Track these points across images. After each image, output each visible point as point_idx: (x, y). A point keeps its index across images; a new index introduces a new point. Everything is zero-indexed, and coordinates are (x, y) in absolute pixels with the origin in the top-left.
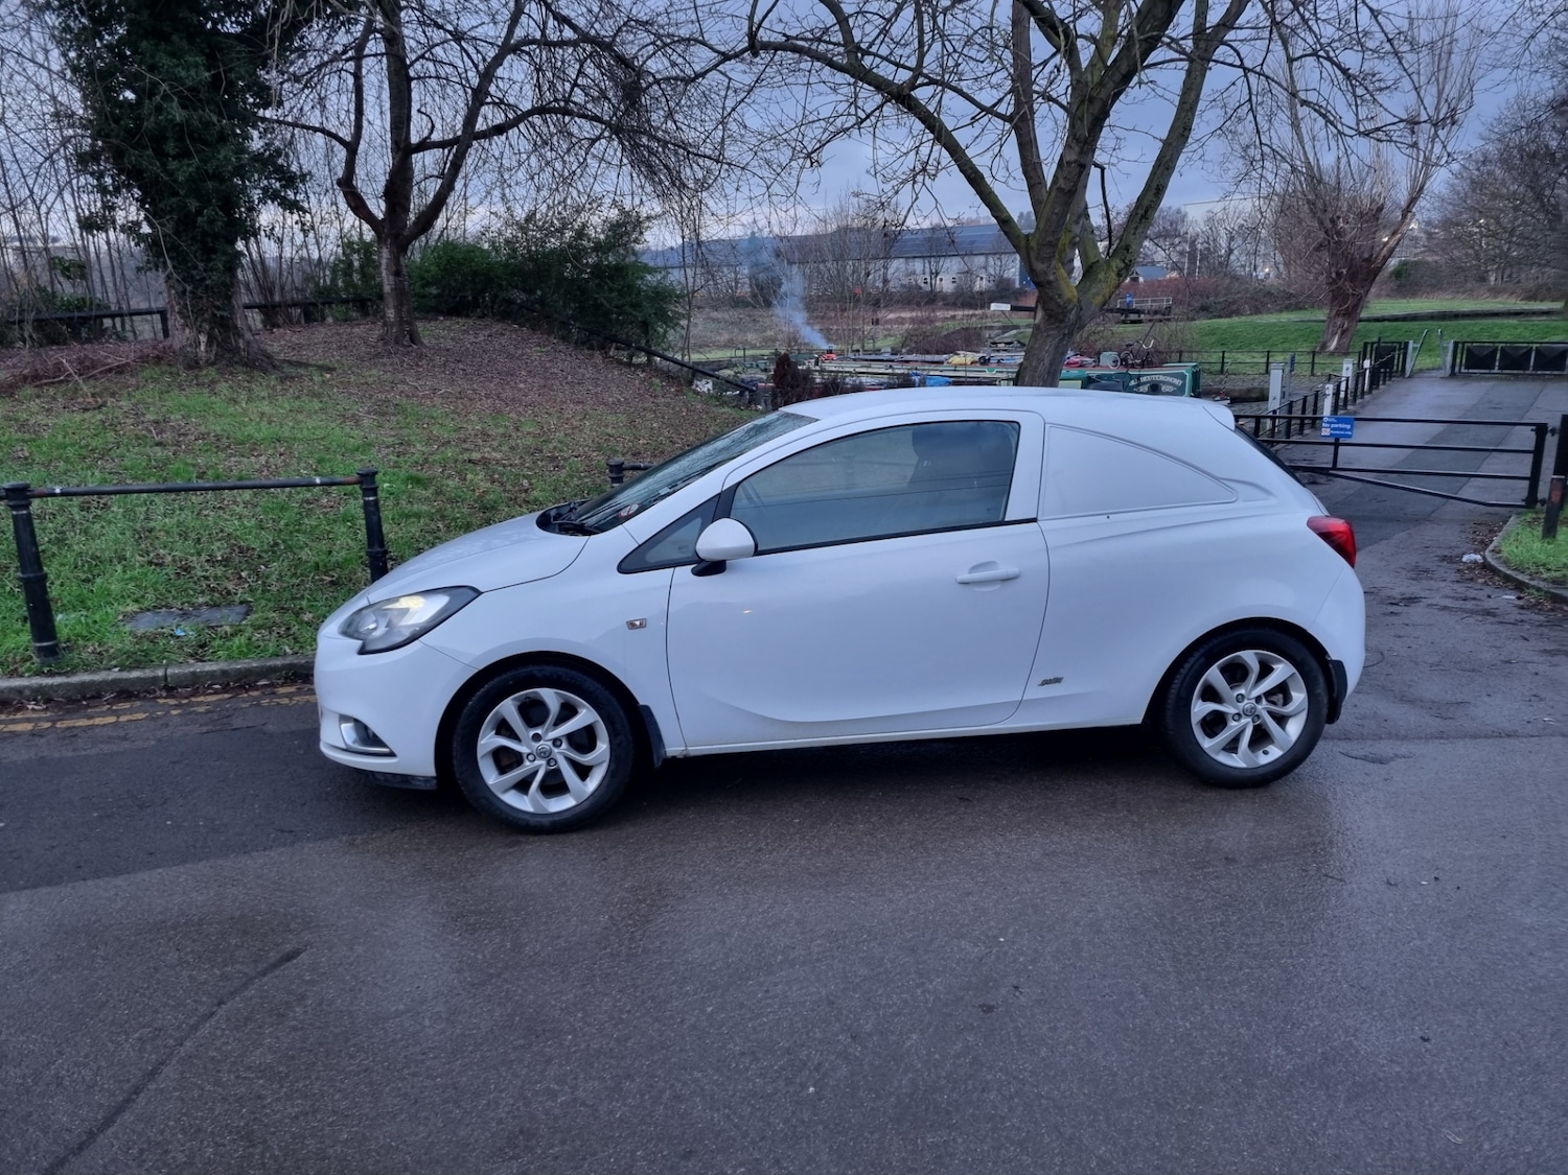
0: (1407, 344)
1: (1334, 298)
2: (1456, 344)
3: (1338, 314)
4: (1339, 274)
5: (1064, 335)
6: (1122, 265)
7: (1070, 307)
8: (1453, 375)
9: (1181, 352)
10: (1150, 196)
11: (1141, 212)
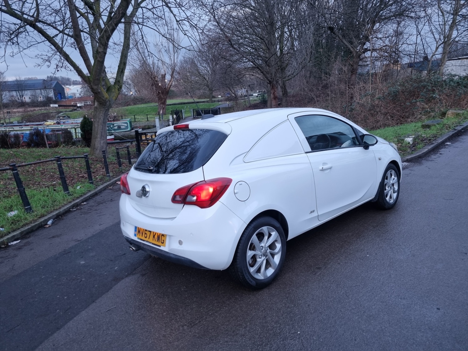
0: (182, 110)
1: (159, 99)
2: (193, 110)
3: (161, 104)
4: (159, 92)
5: (106, 110)
6: (119, 87)
7: (107, 100)
8: (194, 118)
9: (122, 116)
10: (122, 65)
11: (121, 70)
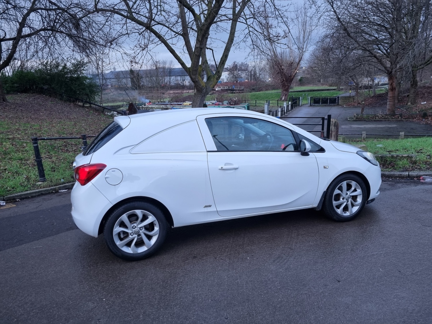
0: (299, 98)
1: (283, 86)
2: (311, 97)
3: (284, 90)
4: (283, 80)
5: (203, 96)
6: (218, 77)
7: (203, 88)
8: (311, 105)
9: (245, 101)
10: (224, 57)
11: (222, 62)
